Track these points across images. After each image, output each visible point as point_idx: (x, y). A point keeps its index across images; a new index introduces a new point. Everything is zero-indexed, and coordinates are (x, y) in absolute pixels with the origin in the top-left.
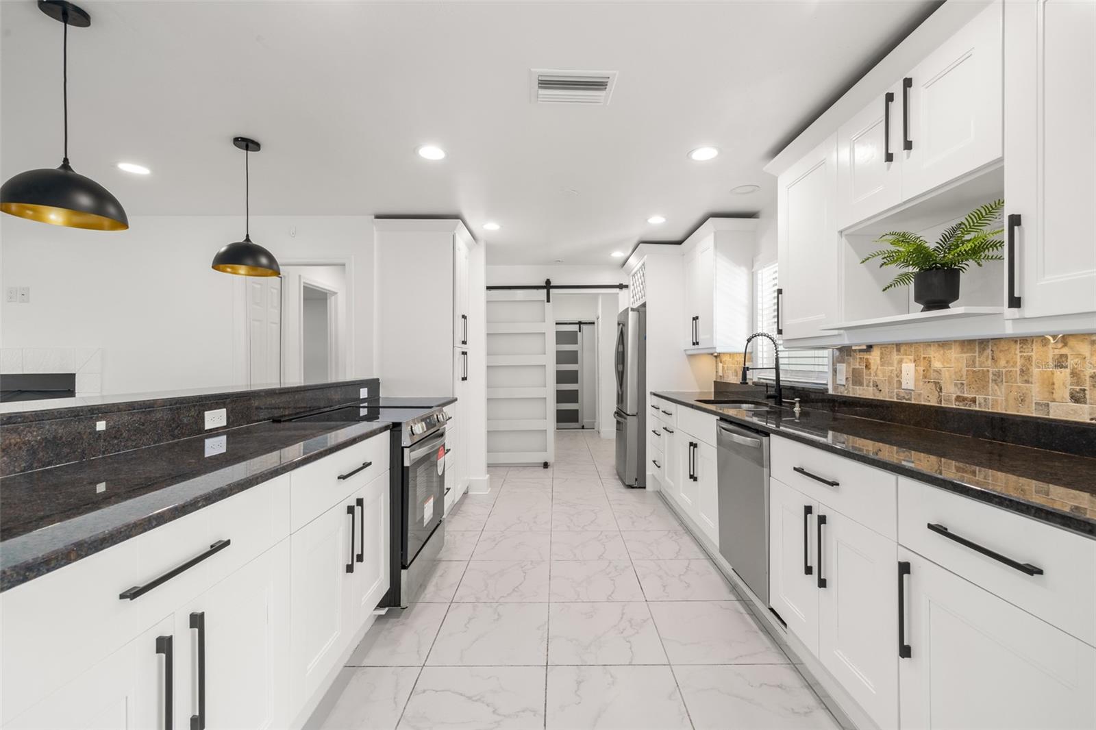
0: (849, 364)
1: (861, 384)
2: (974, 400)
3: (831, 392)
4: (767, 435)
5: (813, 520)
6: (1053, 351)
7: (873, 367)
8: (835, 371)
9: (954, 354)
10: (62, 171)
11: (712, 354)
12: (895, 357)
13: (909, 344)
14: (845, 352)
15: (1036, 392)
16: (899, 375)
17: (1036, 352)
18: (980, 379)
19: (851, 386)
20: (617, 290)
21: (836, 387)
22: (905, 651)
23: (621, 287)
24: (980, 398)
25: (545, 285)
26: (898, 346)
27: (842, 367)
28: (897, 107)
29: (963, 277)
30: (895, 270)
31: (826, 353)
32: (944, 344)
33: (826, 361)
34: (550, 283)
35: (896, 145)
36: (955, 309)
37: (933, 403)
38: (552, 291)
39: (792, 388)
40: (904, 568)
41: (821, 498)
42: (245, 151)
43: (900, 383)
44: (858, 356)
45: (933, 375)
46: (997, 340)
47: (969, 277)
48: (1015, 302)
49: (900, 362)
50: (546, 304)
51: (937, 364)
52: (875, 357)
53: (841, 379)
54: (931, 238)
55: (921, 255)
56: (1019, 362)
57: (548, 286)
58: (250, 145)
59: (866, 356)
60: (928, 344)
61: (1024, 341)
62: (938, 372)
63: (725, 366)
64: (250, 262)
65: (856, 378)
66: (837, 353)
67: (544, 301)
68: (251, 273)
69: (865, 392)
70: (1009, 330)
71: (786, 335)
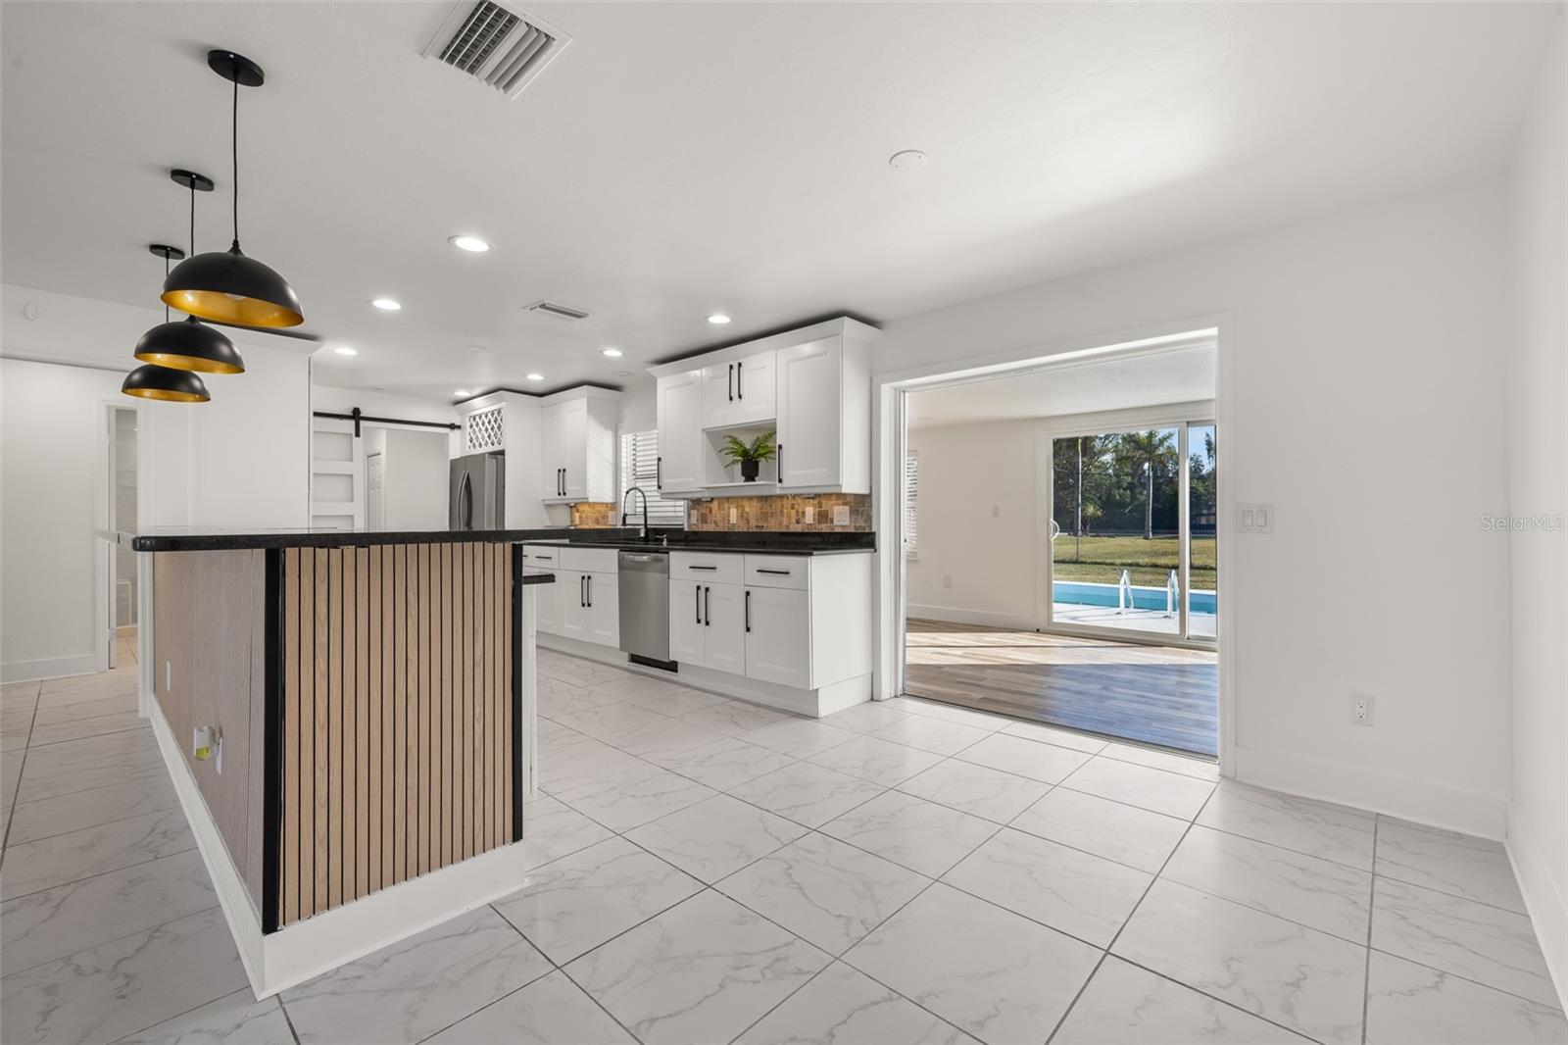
0: (698, 510)
1: (706, 523)
2: (763, 527)
3: (686, 529)
4: (668, 553)
5: (702, 592)
6: (791, 502)
7: (714, 512)
8: (689, 515)
9: (755, 503)
10: (188, 323)
11: (567, 505)
12: (726, 505)
13: (734, 498)
14: (695, 503)
15: (785, 521)
16: (728, 516)
17: (785, 502)
18: (765, 516)
19: (700, 524)
20: (447, 430)
21: (689, 526)
22: (748, 630)
23: (452, 427)
24: (765, 525)
25: (351, 414)
26: (728, 499)
27: (694, 513)
28: (735, 372)
29: (760, 464)
30: (731, 458)
31: (681, 503)
32: (750, 498)
33: (682, 509)
34: (360, 413)
35: (735, 394)
36: (758, 482)
37: (746, 530)
38: (362, 423)
39: (655, 529)
40: (748, 594)
41: (703, 578)
42: (165, 259)
43: (729, 520)
44: (705, 505)
45: (745, 515)
46: (772, 496)
47: (762, 463)
48: (780, 481)
49: (729, 508)
50: (355, 439)
51: (747, 509)
52: (715, 505)
53: (694, 520)
54: (748, 442)
55: (745, 453)
56: (780, 507)
57: (356, 415)
58: (171, 253)
59: (710, 505)
60: (743, 498)
61: (781, 497)
62: (748, 513)
63: (584, 516)
64: (184, 387)
65: (703, 519)
66: (690, 503)
67: (351, 435)
68: (161, 396)
69: (709, 527)
70: (778, 492)
71: (663, 490)
